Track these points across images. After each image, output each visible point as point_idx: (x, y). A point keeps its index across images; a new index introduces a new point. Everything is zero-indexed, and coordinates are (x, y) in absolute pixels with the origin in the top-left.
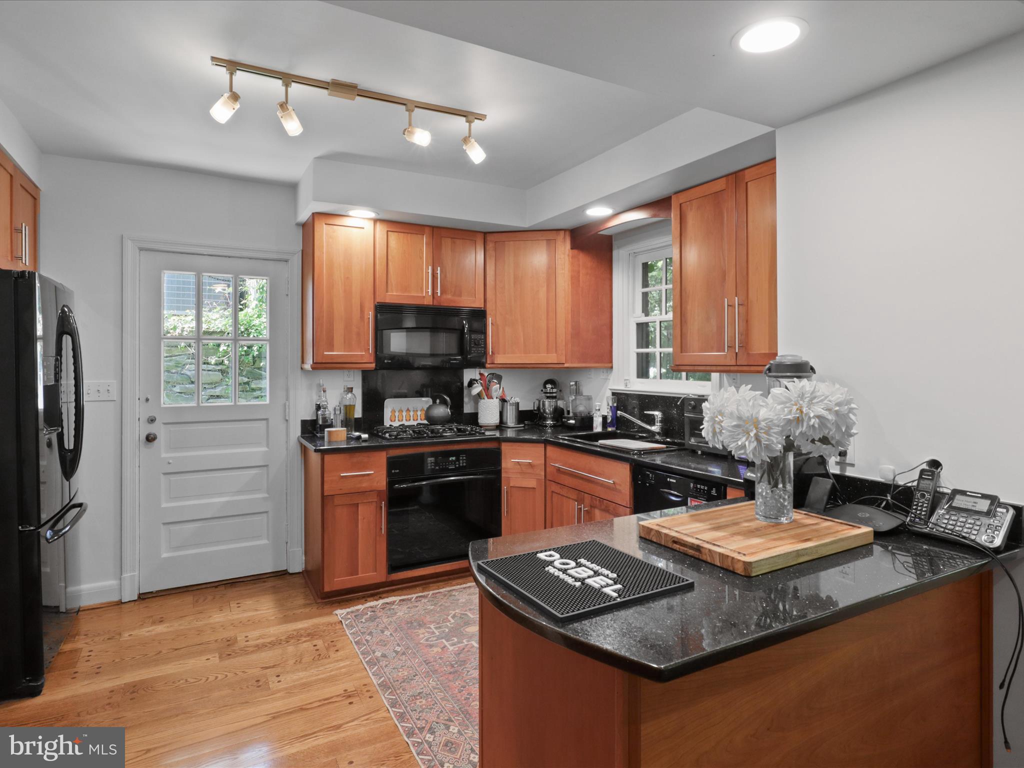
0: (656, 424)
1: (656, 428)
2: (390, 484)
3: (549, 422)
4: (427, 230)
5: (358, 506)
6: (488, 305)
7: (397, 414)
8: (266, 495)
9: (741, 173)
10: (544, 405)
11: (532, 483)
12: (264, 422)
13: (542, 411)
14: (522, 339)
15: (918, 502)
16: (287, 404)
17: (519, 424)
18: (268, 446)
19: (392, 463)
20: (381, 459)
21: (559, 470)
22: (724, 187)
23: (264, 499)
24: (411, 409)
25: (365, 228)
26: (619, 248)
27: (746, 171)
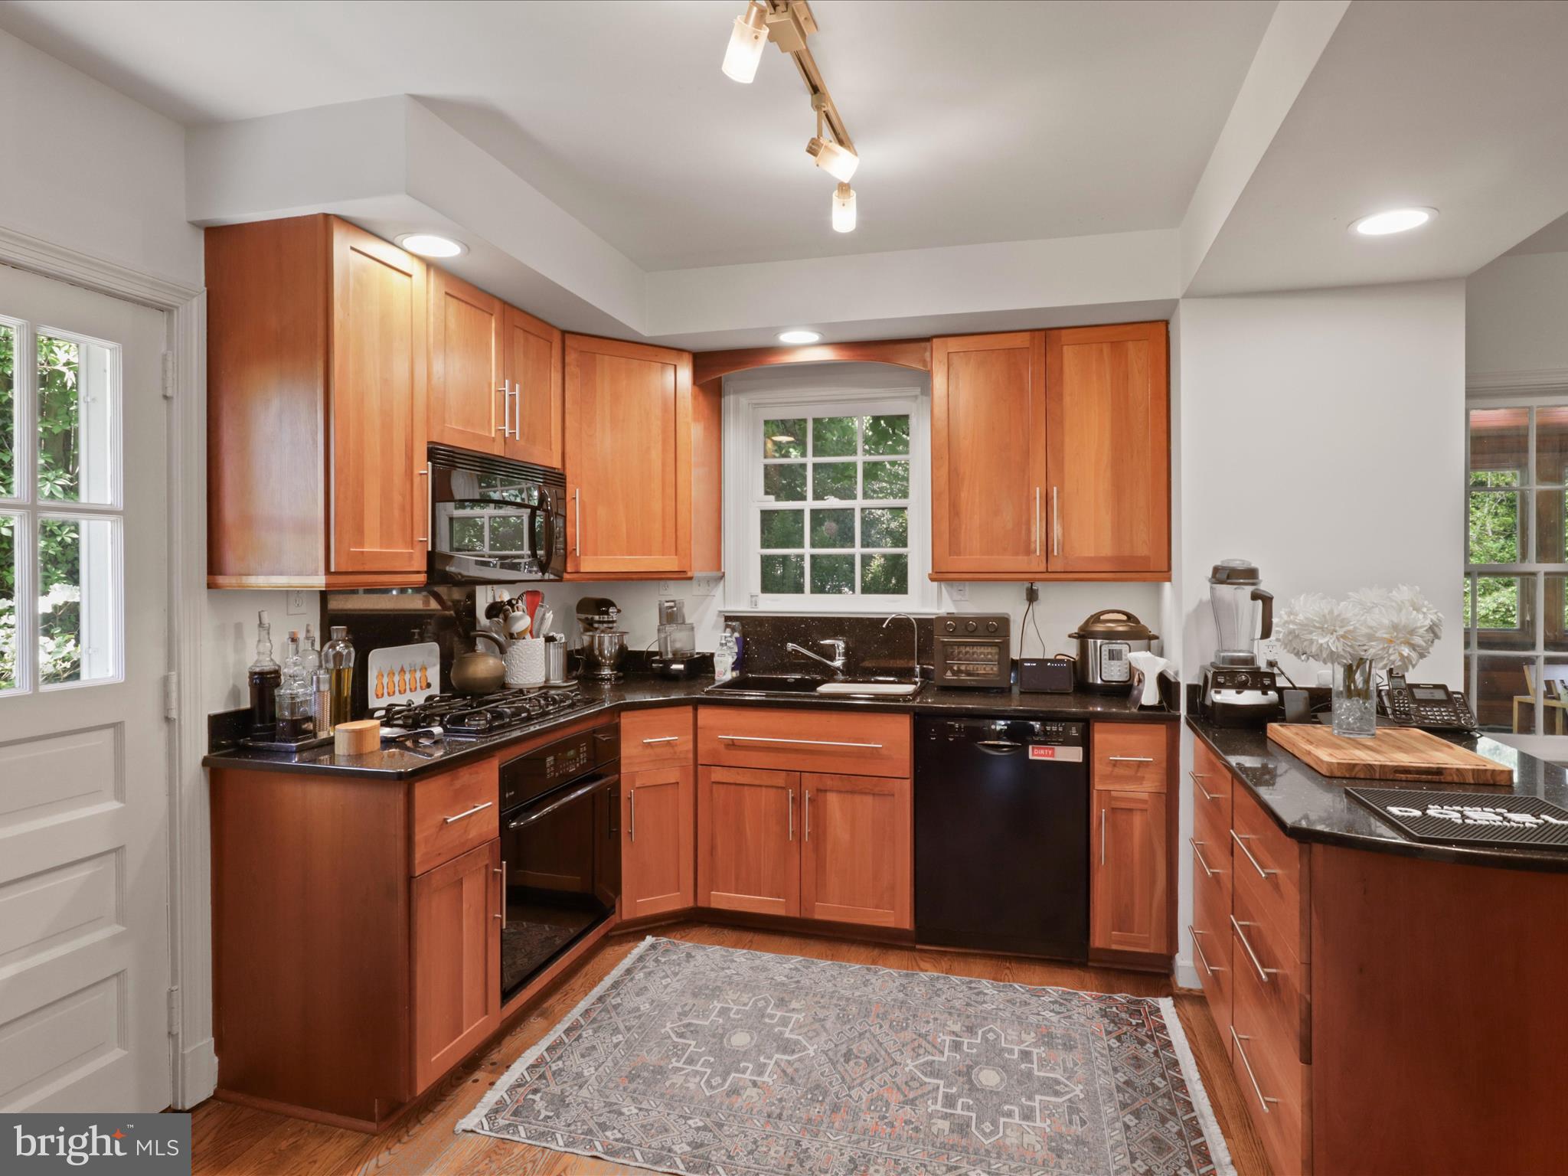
0: (837, 658)
1: (838, 663)
2: (503, 822)
3: (606, 672)
4: (497, 306)
5: (462, 884)
6: (568, 466)
7: (385, 680)
8: (119, 929)
9: (1056, 332)
10: (601, 644)
11: (672, 775)
12: (109, 734)
13: (597, 652)
14: (624, 530)
15: (1399, 700)
16: (174, 679)
17: (566, 682)
18: (119, 794)
19: (509, 778)
20: (489, 774)
21: (734, 745)
22: (1027, 344)
23: (116, 939)
24: (407, 668)
25: (413, 277)
26: (737, 392)
27: (1063, 332)
